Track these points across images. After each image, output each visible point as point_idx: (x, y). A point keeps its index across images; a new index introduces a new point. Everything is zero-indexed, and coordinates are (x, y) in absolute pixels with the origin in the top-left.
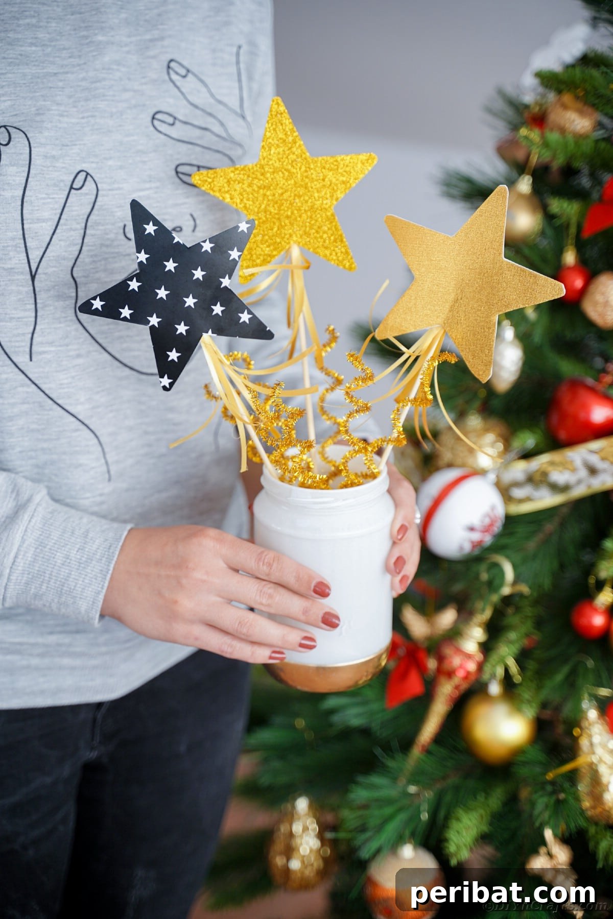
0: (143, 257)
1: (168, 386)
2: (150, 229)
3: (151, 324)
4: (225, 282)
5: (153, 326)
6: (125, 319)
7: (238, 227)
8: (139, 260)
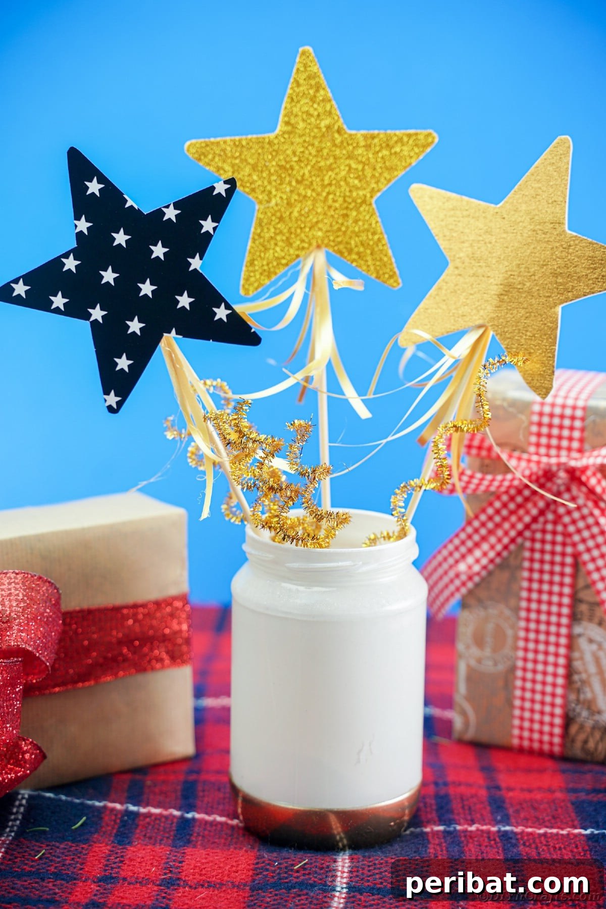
0: (83, 225)
1: (115, 406)
2: (94, 187)
3: (92, 319)
4: (196, 263)
5: (96, 320)
6: (57, 311)
7: (213, 188)
8: (78, 230)
